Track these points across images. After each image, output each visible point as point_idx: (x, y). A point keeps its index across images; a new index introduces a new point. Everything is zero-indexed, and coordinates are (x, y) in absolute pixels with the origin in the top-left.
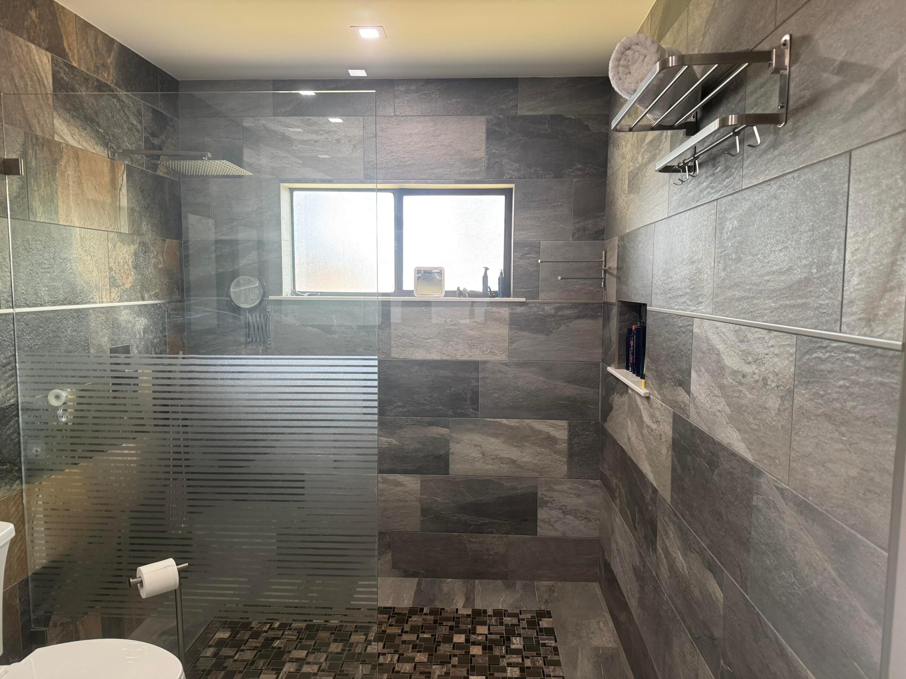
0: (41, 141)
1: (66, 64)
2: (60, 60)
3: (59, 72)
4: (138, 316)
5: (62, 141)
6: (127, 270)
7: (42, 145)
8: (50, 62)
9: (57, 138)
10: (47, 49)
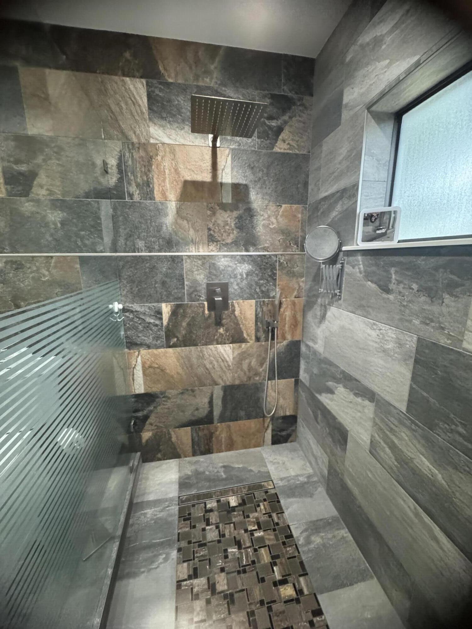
0: (137, 145)
1: (161, 83)
2: (155, 81)
3: (153, 92)
4: (240, 263)
5: (158, 142)
6: (229, 230)
7: (139, 148)
8: (145, 86)
9: (152, 141)
10: (141, 77)
